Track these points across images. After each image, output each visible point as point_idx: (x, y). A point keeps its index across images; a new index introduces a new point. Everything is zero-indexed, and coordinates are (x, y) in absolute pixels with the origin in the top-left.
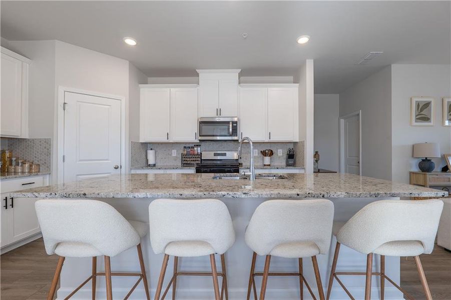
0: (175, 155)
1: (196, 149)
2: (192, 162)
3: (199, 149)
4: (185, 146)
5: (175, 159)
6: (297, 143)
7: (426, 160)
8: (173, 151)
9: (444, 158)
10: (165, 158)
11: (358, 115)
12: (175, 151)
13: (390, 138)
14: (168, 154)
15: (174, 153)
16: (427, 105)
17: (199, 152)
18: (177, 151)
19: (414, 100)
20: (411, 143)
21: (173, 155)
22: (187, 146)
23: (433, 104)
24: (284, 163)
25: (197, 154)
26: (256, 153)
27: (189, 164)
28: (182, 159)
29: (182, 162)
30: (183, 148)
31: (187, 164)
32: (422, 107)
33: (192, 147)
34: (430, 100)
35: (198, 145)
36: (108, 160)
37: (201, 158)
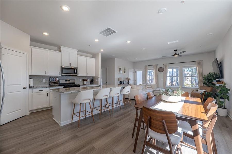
0: (45, 81)
2: (55, 84)
3: (58, 78)
5: (45, 83)
6: (94, 77)
7: (121, 82)
8: (43, 79)
9: (123, 81)
10: (38, 83)
11: (106, 69)
12: (45, 79)
13: (115, 76)
14: (41, 81)
15: (44, 80)
16: (121, 69)
17: (58, 80)
18: (46, 79)
19: (119, 67)
20: (118, 78)
23: (122, 69)
24: (89, 83)
25: (57, 81)
26: (81, 80)
27: (53, 85)
28: (49, 83)
29: (49, 84)
30: (49, 78)
31: (52, 85)
32: (120, 69)
33: (54, 78)
34: (121, 67)
35: (57, 77)
36: (20, 84)
37: (59, 82)
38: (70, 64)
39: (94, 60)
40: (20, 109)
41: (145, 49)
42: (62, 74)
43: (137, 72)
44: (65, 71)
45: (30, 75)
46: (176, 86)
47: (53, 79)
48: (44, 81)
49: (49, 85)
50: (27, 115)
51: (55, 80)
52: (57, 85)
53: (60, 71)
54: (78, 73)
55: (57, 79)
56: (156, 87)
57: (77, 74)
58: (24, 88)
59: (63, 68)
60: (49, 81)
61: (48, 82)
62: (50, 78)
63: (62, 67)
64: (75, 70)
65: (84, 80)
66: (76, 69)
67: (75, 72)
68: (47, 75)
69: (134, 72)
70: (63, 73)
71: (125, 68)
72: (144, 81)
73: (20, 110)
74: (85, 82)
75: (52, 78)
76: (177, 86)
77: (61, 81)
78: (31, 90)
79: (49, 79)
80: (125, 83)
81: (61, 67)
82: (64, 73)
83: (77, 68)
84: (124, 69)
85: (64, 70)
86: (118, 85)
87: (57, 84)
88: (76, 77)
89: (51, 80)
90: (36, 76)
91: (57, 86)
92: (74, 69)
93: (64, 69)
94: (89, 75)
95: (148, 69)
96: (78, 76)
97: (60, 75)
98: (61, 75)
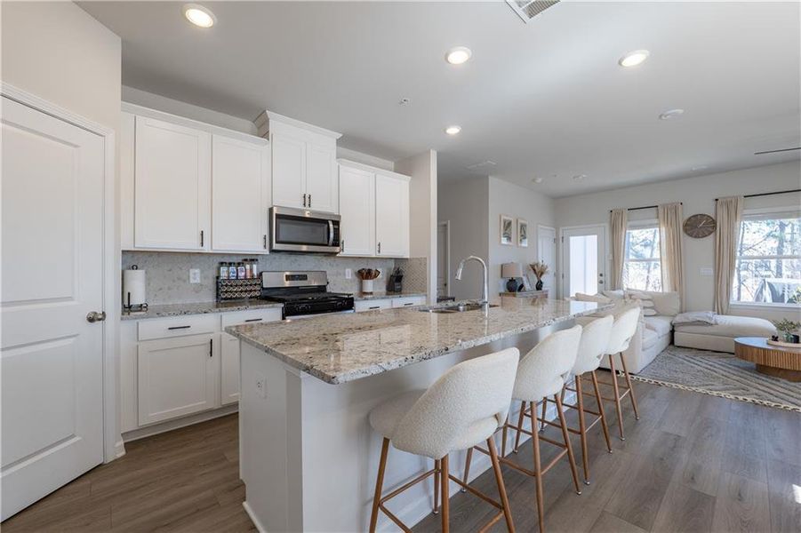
0: (198, 280)
1: (248, 267)
2: (243, 295)
3: (255, 266)
4: (223, 260)
5: (198, 289)
6: (406, 260)
7: (512, 280)
8: (192, 271)
9: (520, 278)
10: (169, 289)
11: (446, 226)
12: (197, 271)
14: (179, 279)
15: (195, 275)
16: (510, 223)
17: (255, 273)
18: (202, 272)
19: (503, 217)
20: (500, 263)
21: (192, 281)
22: (227, 260)
23: (513, 224)
24: (384, 290)
25: (252, 278)
26: (349, 273)
27: (236, 298)
28: (218, 289)
29: (218, 295)
30: (216, 265)
31: (231, 299)
32: (508, 225)
33: (239, 264)
34: (511, 219)
35: (252, 260)
36: (70, 299)
37: (261, 285)
38: (307, 200)
39: (403, 182)
40: (73, 436)
41: (680, 111)
42: (276, 246)
43: (572, 239)
44: (288, 231)
45: (123, 251)
46: (761, 303)
47: (232, 269)
48: (195, 279)
49: (217, 297)
50: (110, 459)
51: (242, 275)
52: (251, 297)
53: (266, 232)
54: (341, 241)
55: (251, 270)
56: (677, 306)
57: (338, 246)
58: (91, 320)
59: (278, 216)
60: (218, 278)
61: (211, 283)
62: (222, 263)
63: (275, 211)
64: (331, 225)
65: (365, 275)
66: (336, 223)
67: (332, 235)
68: (206, 249)
69: (556, 240)
70: (277, 242)
71: (523, 222)
72: (608, 278)
73: (73, 441)
74: (369, 285)
75: (230, 264)
76: (769, 299)
77: (270, 281)
78: (128, 326)
79: (219, 269)
80: (527, 286)
81: (271, 210)
82: (281, 239)
83: (339, 216)
84: (523, 227)
85: (284, 227)
86: (500, 294)
87: (253, 294)
88: (331, 260)
89: (224, 272)
90: (160, 254)
91: (251, 303)
92: (326, 222)
93: (283, 221)
94: (385, 253)
95: (629, 223)
96: (341, 254)
97: (267, 252)
98: (272, 251)
